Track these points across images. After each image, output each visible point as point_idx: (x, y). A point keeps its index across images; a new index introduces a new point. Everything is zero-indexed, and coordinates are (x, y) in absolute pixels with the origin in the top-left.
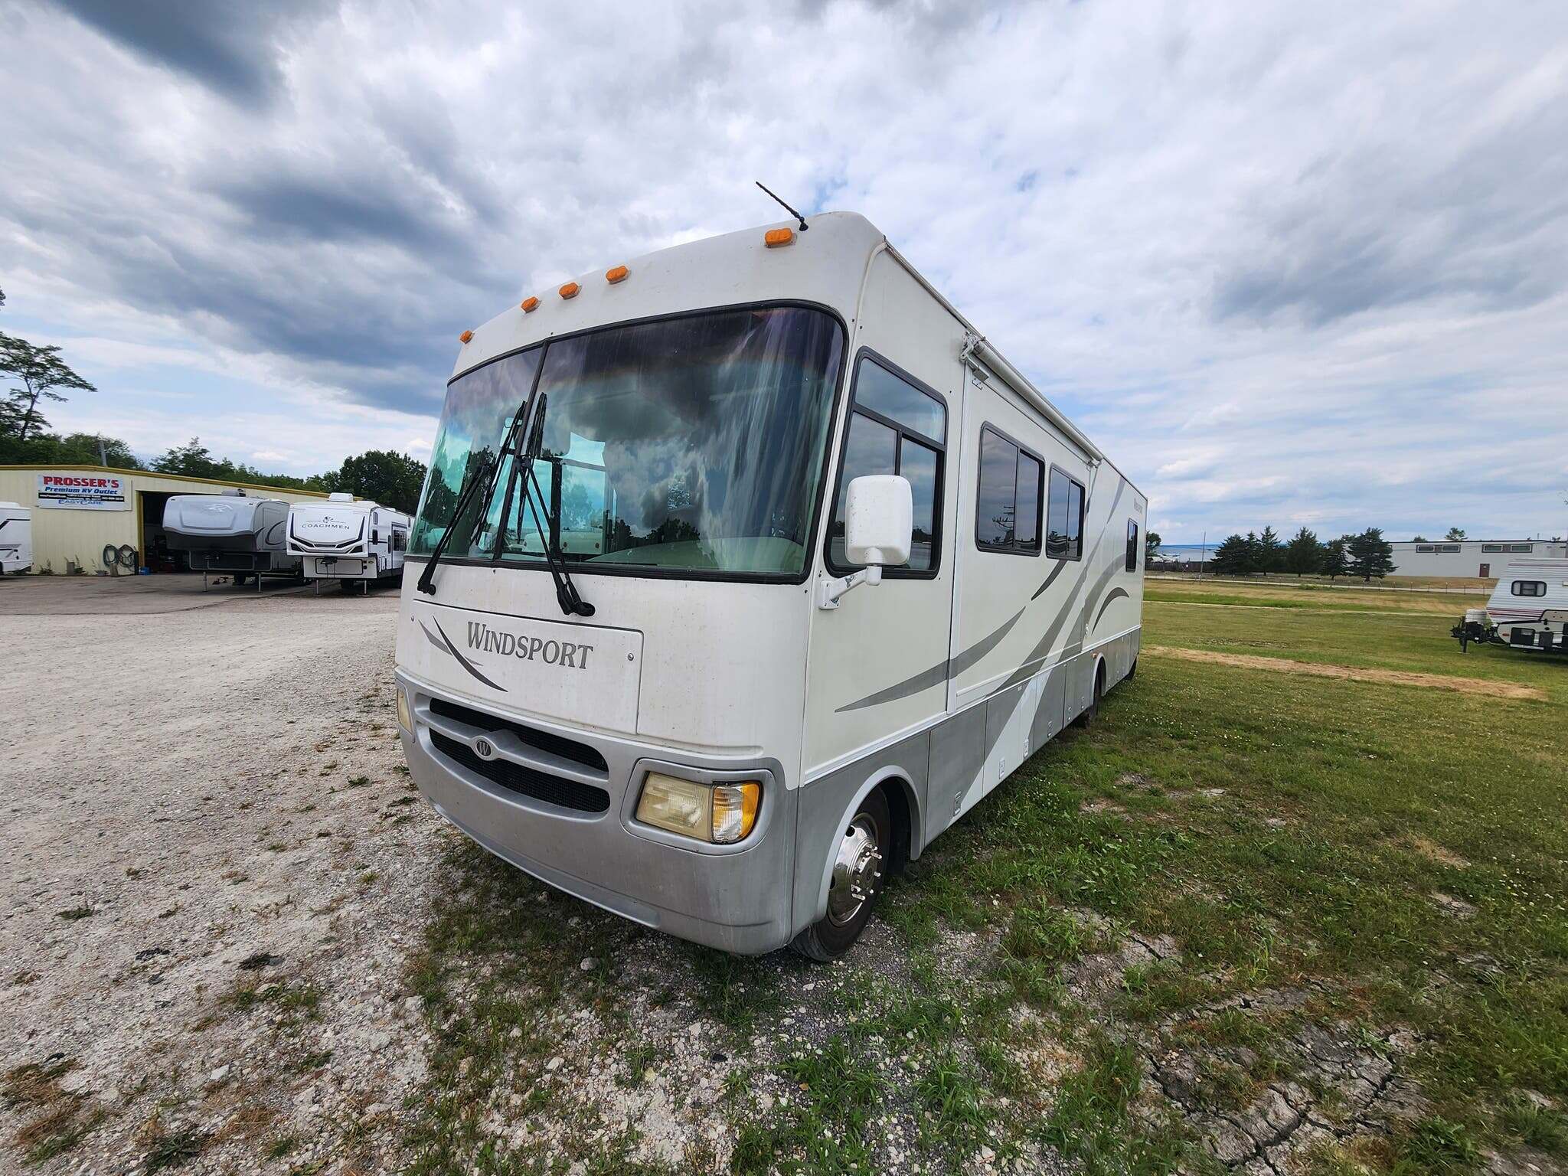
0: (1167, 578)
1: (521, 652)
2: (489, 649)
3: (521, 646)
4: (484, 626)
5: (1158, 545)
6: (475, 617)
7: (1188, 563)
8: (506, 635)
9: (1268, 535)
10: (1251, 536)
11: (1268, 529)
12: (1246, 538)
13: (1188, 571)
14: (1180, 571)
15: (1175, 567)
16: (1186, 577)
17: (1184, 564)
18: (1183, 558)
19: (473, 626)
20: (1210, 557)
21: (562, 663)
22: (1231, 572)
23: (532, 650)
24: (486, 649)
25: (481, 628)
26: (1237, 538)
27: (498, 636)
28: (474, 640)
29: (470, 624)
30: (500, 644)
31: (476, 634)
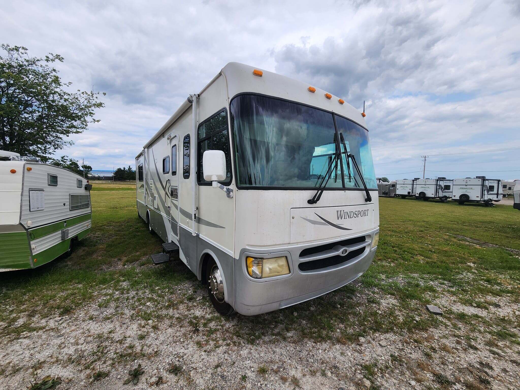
0: (96, 182)
1: (355, 216)
2: (346, 218)
3: (356, 214)
4: (343, 211)
5: (91, 170)
6: (339, 209)
7: (104, 177)
8: (351, 212)
9: (130, 169)
10: (124, 168)
11: (129, 167)
12: (123, 169)
13: (104, 180)
14: (101, 180)
15: (99, 178)
16: (104, 182)
17: (102, 177)
18: (102, 175)
19: (339, 212)
20: (111, 175)
21: (364, 216)
22: (119, 180)
23: (358, 214)
24: (345, 218)
25: (342, 212)
26: (120, 169)
27: (349, 213)
28: (340, 216)
29: (338, 211)
30: (349, 215)
31: (340, 215)
